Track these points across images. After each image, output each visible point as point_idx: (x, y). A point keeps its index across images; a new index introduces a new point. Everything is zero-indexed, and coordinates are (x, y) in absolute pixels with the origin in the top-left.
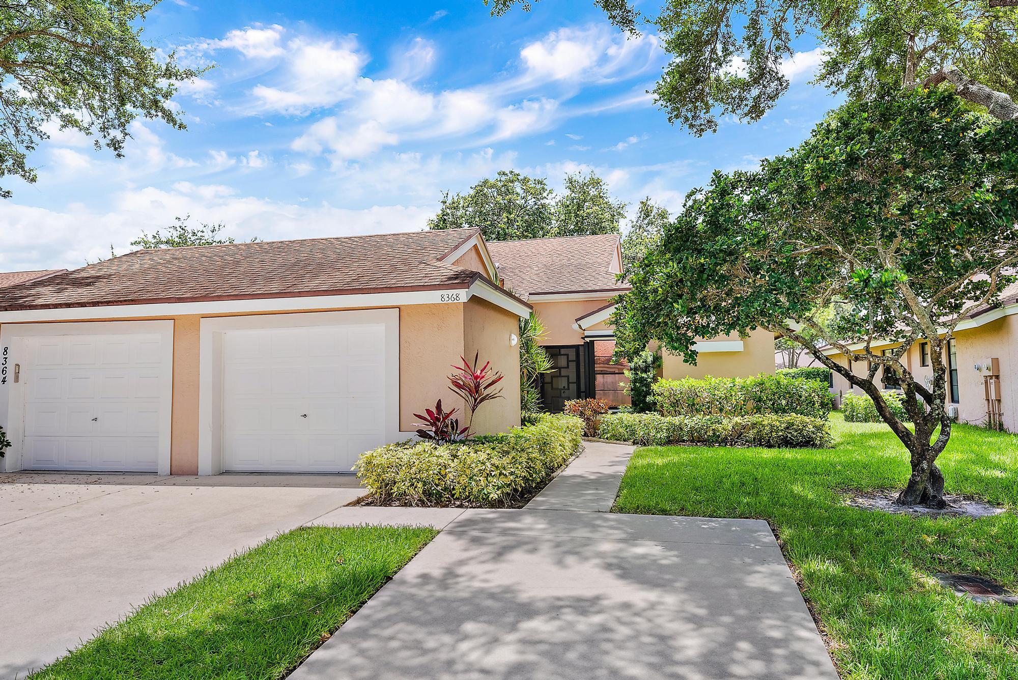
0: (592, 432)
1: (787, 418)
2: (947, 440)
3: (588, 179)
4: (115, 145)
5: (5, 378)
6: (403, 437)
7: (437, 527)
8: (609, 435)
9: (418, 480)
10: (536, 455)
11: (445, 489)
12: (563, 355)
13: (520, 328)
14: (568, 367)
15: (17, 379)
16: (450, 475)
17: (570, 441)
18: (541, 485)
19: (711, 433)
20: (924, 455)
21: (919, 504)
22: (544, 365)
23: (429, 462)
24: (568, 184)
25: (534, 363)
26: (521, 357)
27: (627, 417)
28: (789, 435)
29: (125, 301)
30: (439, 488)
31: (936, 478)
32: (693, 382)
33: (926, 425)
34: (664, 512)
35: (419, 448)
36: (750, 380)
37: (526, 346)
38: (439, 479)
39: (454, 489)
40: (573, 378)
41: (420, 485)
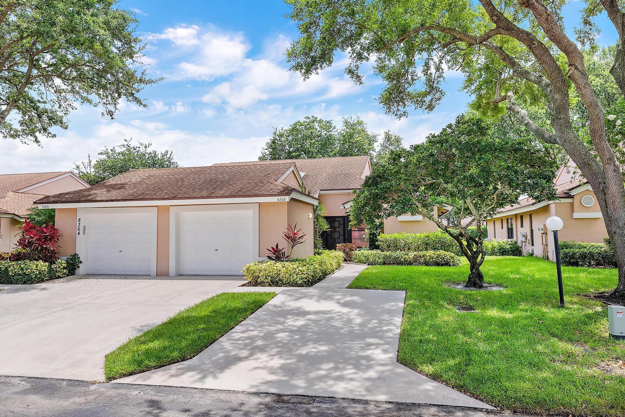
0: (348, 259)
1: (438, 253)
2: (483, 261)
3: (355, 121)
4: (111, 113)
5: (79, 232)
6: (261, 259)
7: (277, 293)
8: (357, 261)
9: (269, 276)
10: (317, 266)
11: (279, 280)
12: (337, 221)
13: (314, 209)
14: (339, 227)
15: (84, 233)
16: (282, 274)
17: (336, 263)
18: (320, 280)
19: (403, 260)
20: (474, 267)
21: (473, 286)
22: (326, 227)
23: (273, 268)
24: (345, 124)
25: (320, 226)
26: (314, 223)
27: (366, 252)
28: (438, 261)
29: (138, 199)
30: (277, 279)
31: (480, 276)
32: (396, 235)
33: (475, 254)
34: (367, 288)
35: (269, 263)
36: (423, 235)
37: (316, 218)
38: (277, 276)
39: (283, 280)
40: (342, 233)
41: (269, 278)
